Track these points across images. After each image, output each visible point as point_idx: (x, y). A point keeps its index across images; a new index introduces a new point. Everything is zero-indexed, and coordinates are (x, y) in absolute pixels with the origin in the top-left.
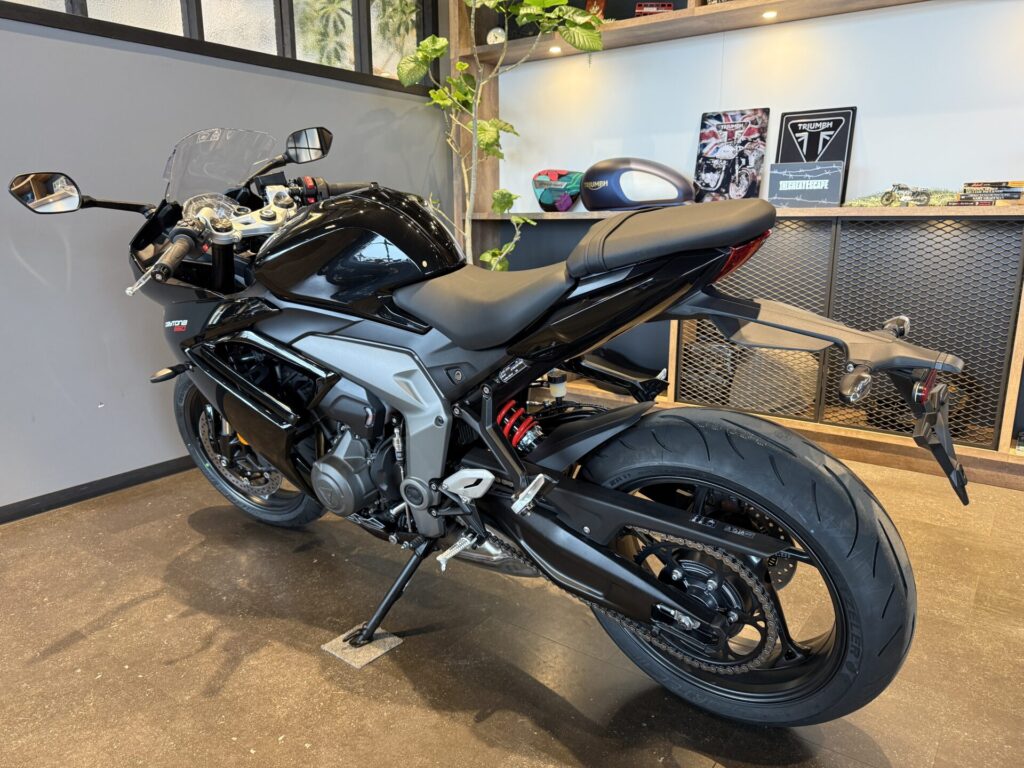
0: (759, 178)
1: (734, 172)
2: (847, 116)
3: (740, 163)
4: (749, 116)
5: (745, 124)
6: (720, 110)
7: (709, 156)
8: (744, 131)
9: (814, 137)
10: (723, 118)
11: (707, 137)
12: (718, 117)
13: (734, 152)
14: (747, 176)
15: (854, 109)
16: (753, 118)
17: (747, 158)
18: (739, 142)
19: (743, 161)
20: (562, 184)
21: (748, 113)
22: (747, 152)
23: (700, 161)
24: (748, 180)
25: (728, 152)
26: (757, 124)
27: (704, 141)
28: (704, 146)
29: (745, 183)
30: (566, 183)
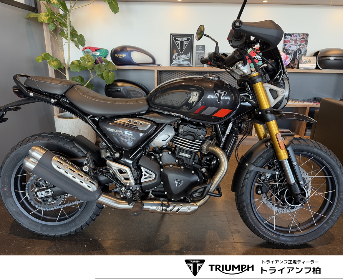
2: (191, 36)
7: (287, 49)
9: (182, 43)
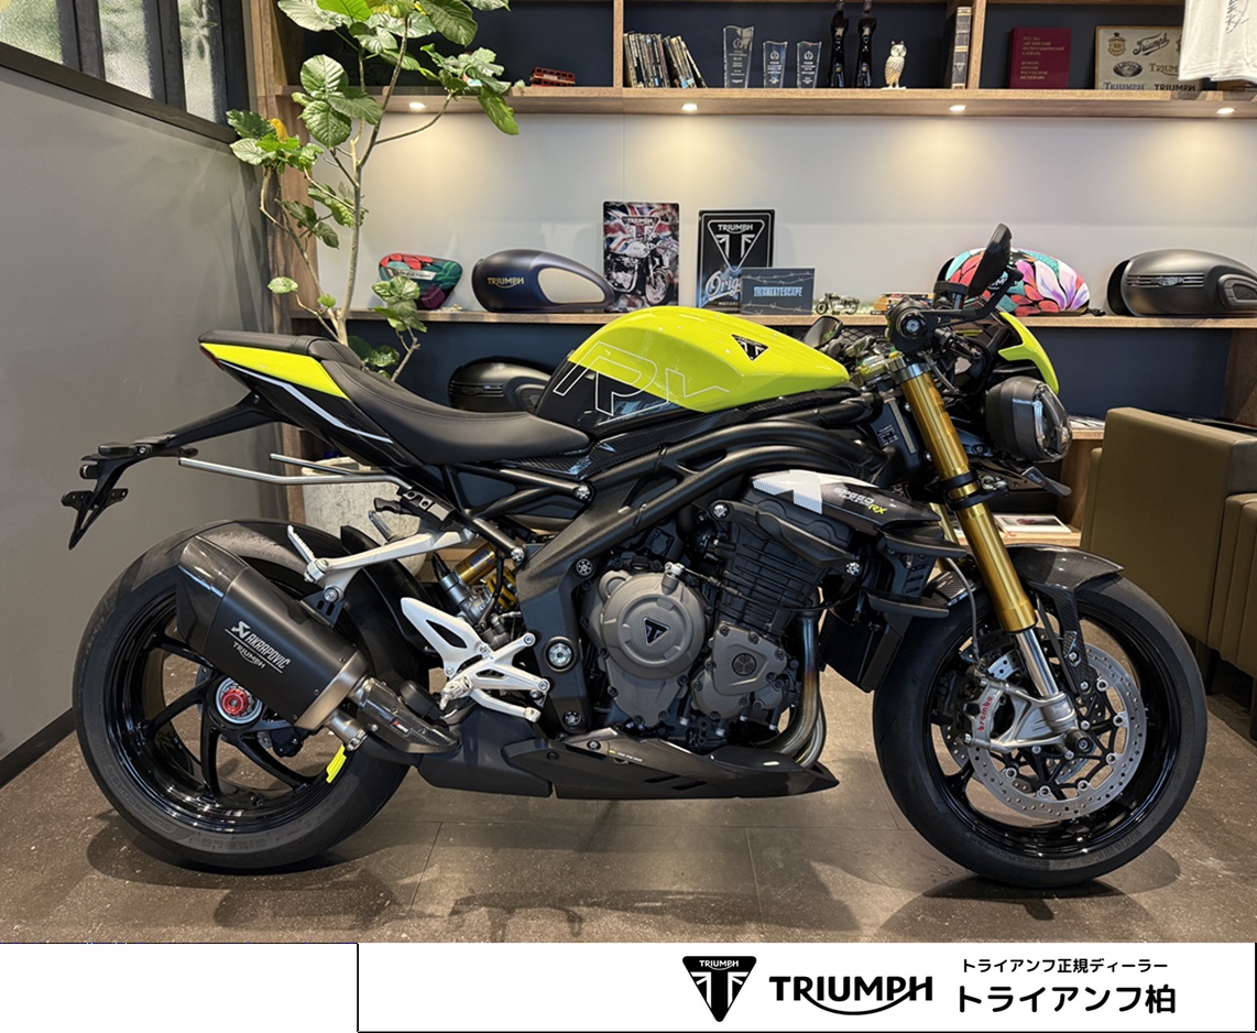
0: (676, 280)
1: (648, 273)
3: (654, 263)
4: (657, 210)
5: (655, 220)
6: (625, 201)
7: (617, 252)
8: (655, 227)
9: (735, 240)
10: (629, 210)
11: (614, 231)
12: (623, 208)
13: (645, 250)
14: (663, 277)
15: (772, 213)
16: (662, 213)
17: (660, 257)
18: (650, 239)
19: (657, 260)
20: (429, 275)
21: (656, 207)
22: (660, 251)
23: (609, 258)
24: (664, 282)
25: (638, 249)
26: (667, 220)
27: (609, 235)
28: (611, 240)
29: (662, 285)
30: (434, 274)
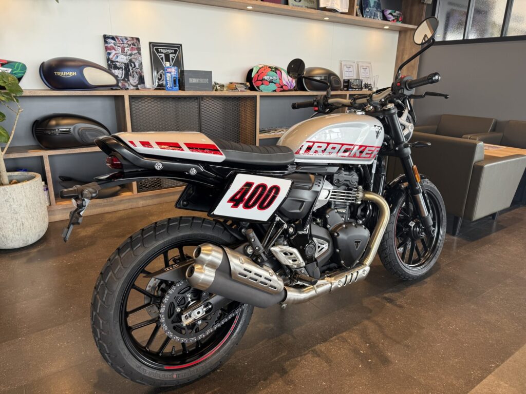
0: (142, 74)
1: (129, 70)
3: (131, 66)
4: (130, 41)
5: (130, 45)
7: (113, 60)
8: (129, 48)
10: (116, 39)
11: (110, 50)
12: (113, 38)
13: (126, 59)
14: (136, 73)
15: (181, 45)
16: (132, 42)
17: (134, 63)
18: (128, 54)
21: (129, 39)
22: (134, 60)
23: (109, 62)
25: (122, 59)
26: (135, 46)
27: (108, 51)
28: (109, 54)
29: (137, 76)
